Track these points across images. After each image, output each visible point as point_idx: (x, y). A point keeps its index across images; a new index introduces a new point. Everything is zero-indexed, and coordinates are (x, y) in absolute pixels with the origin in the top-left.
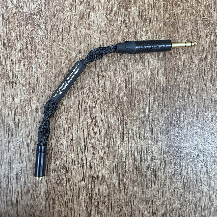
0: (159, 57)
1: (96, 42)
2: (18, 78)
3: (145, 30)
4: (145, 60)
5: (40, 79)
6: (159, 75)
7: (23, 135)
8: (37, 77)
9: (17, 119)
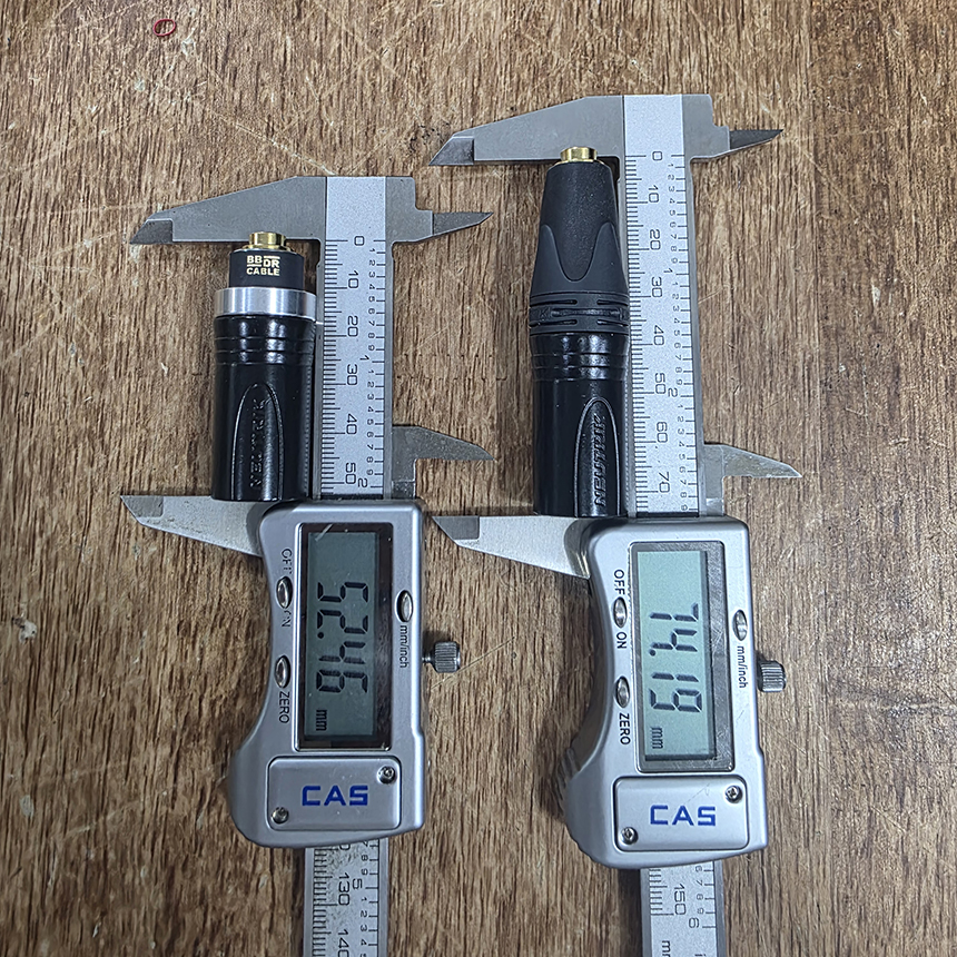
0: (788, 203)
1: (457, 120)
2: (47, 297)
3: (715, 62)
4: (712, 216)
5: (157, 306)
6: (787, 298)
7: (57, 598)
8: (142, 294)
9: (26, 513)
